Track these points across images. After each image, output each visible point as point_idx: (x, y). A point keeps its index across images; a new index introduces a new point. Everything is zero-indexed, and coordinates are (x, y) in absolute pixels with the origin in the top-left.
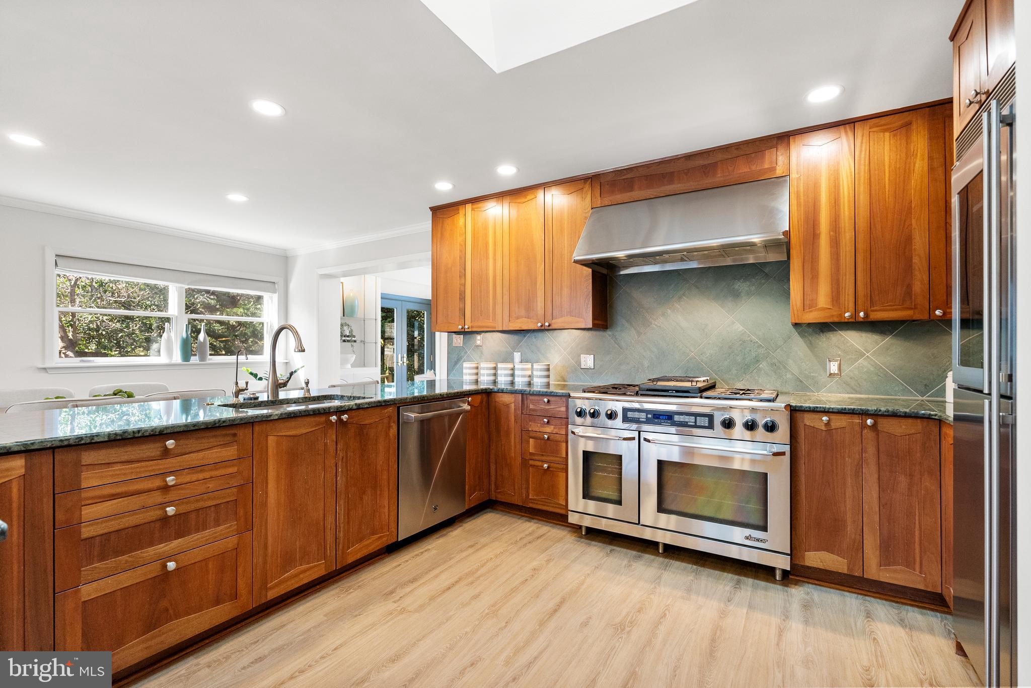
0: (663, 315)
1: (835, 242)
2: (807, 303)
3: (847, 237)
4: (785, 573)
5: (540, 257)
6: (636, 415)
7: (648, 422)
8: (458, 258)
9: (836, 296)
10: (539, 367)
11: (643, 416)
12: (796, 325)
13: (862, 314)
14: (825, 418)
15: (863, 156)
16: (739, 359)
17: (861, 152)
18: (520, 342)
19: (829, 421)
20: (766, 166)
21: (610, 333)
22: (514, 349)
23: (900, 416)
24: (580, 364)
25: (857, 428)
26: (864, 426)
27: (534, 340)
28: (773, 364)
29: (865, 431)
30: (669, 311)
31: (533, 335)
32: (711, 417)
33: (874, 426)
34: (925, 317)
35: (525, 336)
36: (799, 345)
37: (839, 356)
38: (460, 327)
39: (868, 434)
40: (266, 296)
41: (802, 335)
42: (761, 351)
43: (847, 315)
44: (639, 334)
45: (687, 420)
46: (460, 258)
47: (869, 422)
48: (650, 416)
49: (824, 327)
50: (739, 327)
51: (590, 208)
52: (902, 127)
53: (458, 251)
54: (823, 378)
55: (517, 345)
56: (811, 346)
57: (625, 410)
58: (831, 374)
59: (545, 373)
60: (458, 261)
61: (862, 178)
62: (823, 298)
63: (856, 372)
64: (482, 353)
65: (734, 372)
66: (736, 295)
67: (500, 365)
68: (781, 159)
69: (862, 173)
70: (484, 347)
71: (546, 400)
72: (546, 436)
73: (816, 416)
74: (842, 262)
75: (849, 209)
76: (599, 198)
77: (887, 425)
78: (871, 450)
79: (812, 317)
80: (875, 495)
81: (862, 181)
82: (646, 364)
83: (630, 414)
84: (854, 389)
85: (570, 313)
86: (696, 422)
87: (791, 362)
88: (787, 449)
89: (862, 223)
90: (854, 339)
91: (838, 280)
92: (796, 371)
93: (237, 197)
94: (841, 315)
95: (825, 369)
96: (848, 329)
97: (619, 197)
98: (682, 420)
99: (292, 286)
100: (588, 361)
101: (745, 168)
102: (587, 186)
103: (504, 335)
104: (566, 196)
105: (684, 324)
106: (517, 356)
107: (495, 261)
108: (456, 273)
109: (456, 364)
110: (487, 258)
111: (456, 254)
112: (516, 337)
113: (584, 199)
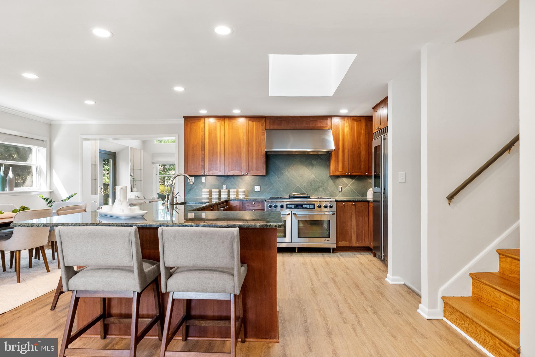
0: (288, 171)
1: (343, 152)
2: (336, 169)
3: (346, 151)
4: (333, 249)
5: (243, 145)
6: (291, 206)
7: (295, 208)
8: (200, 142)
9: (343, 168)
10: (241, 191)
11: (293, 206)
12: (330, 176)
13: (350, 173)
14: (344, 203)
15: (350, 127)
16: (313, 187)
17: (350, 126)
18: (226, 180)
19: (344, 204)
20: (325, 125)
21: (267, 177)
22: (223, 183)
23: (360, 201)
24: (254, 190)
25: (351, 205)
26: (352, 205)
27: (233, 179)
28: (323, 189)
29: (353, 206)
30: (290, 170)
31: (232, 177)
32: (314, 205)
33: (355, 204)
34: (363, 175)
35: (228, 178)
36: (331, 182)
37: (342, 186)
38: (202, 173)
39: (353, 207)
40: (35, 149)
41: (332, 179)
42: (320, 184)
43: (346, 173)
44: (279, 178)
45: (307, 206)
46: (202, 142)
47: (354, 203)
48: (295, 206)
49: (338, 177)
50: (313, 176)
51: (265, 129)
52: (359, 121)
53: (200, 139)
54: (337, 193)
55: (225, 182)
56: (334, 182)
57: (287, 205)
58: (340, 191)
59: (244, 193)
60: (200, 143)
61: (350, 134)
62: (340, 169)
63: (346, 191)
64: (205, 185)
65: (312, 191)
66: (313, 165)
67: (213, 190)
68: (329, 124)
69: (350, 132)
70: (206, 183)
71: (254, 203)
73: (341, 203)
74: (345, 158)
75: (347, 142)
76: (269, 126)
77: (358, 204)
78: (354, 211)
79: (337, 174)
80: (355, 223)
81: (350, 135)
84: (346, 196)
85: (256, 169)
86: (310, 207)
87: (329, 188)
88: (335, 213)
89: (350, 147)
90: (345, 180)
91: (344, 163)
92: (330, 191)
93: (90, 102)
94: (345, 173)
95: (338, 189)
96: (344, 177)
97: (276, 127)
98: (306, 206)
99: (56, 143)
100: (257, 188)
101: (319, 124)
102: (263, 120)
103: (217, 177)
104: (255, 123)
105: (295, 174)
106: (224, 186)
107: (220, 145)
108: (199, 149)
109: (190, 190)
110: (217, 143)
111: (199, 140)
112: (224, 178)
113: (262, 125)
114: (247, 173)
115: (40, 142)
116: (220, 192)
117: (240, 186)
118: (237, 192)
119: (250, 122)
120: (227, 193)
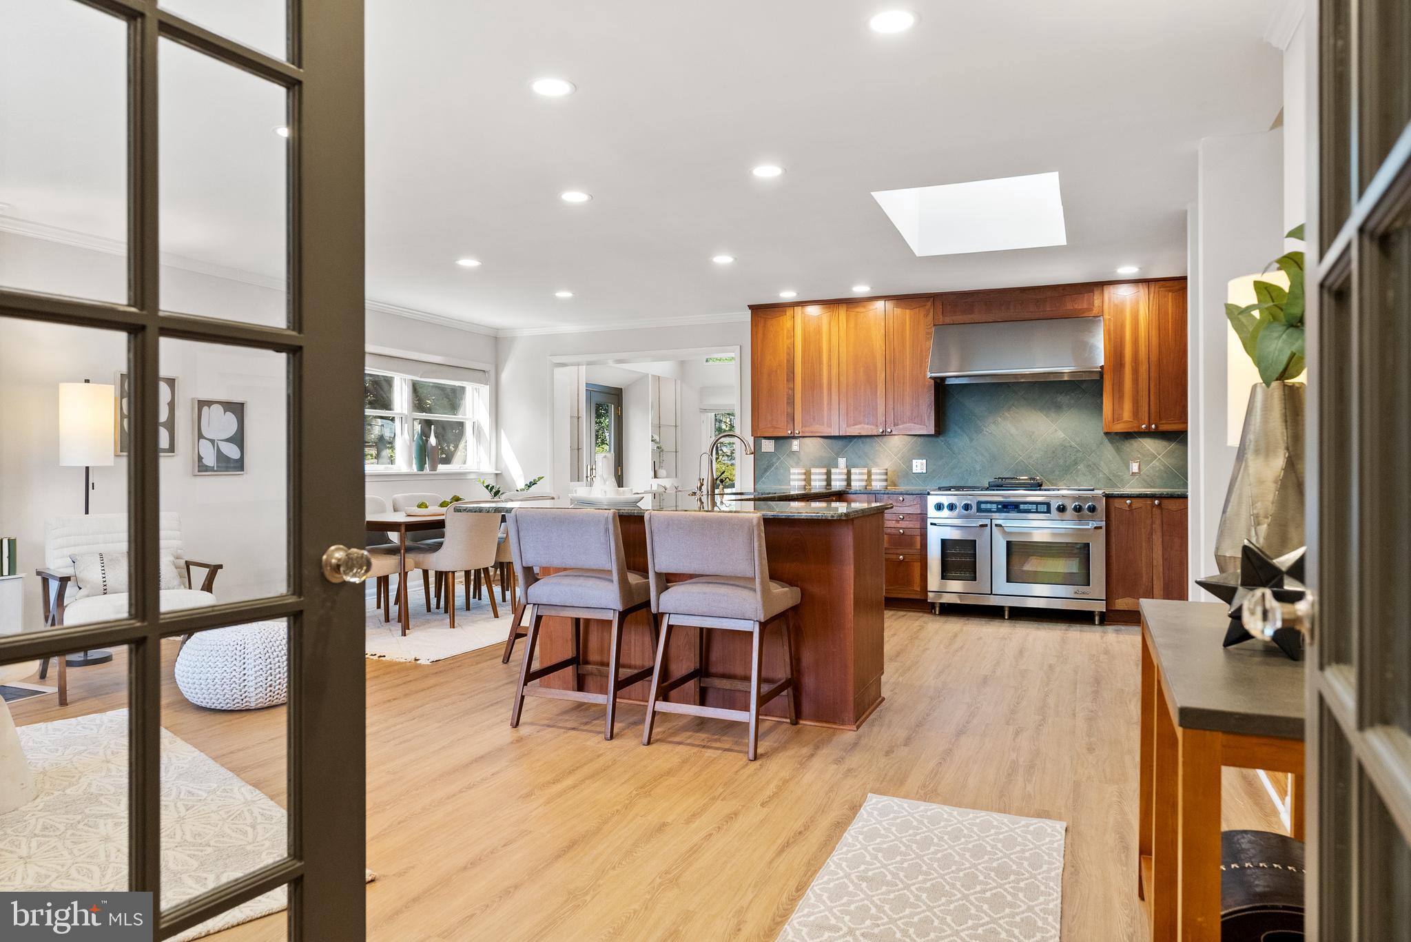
0: (994, 423)
1: (1135, 371)
2: (1116, 417)
3: (1144, 368)
4: (1102, 615)
5: (880, 365)
6: (989, 506)
7: (998, 511)
8: (785, 361)
9: (1136, 412)
10: (878, 471)
11: (994, 507)
12: (1107, 434)
13: (1153, 426)
14: (1128, 502)
15: (1154, 308)
16: (1061, 461)
17: (1153, 305)
18: (847, 446)
19: (1131, 504)
20: (1085, 307)
21: (942, 439)
22: (838, 455)
23: (1175, 497)
24: (911, 469)
25: (1149, 508)
26: (1153, 505)
27: (861, 445)
28: (1089, 466)
29: (1154, 509)
30: (1000, 420)
31: (860, 441)
32: (1048, 505)
33: (1160, 504)
35: (851, 441)
36: (1108, 450)
37: (1139, 458)
38: (790, 432)
39: (1156, 511)
40: (470, 388)
41: (1111, 441)
42: (1080, 455)
43: (1144, 426)
44: (971, 440)
45: (1030, 508)
46: (788, 361)
47: (1156, 502)
48: (1000, 506)
49: (1128, 436)
50: (1061, 435)
51: (932, 325)
52: (1179, 290)
53: (785, 355)
54: (1127, 477)
55: (842, 451)
56: (1118, 450)
57: (979, 503)
58: (1133, 473)
59: (884, 477)
60: (785, 365)
61: (1154, 324)
62: (1127, 414)
63: (1151, 471)
64: (799, 459)
65: (1057, 473)
66: (1058, 407)
68: (1097, 302)
69: (1154, 321)
70: (802, 453)
71: (901, 499)
72: (901, 531)
73: (1122, 500)
74: (1140, 386)
75: (1145, 346)
76: (941, 316)
77: (1166, 503)
78: (1158, 522)
79: (1119, 428)
80: (1160, 552)
81: (1154, 327)
82: (978, 467)
83: (983, 506)
84: (1148, 484)
85: (912, 420)
86: (1037, 509)
87: (1102, 463)
88: (1103, 524)
89: (1154, 358)
90: (1149, 445)
91: (1137, 400)
92: (1106, 471)
94: (1140, 427)
95: (1128, 469)
96: (1145, 437)
97: (959, 318)
98: (1026, 508)
99: (505, 376)
100: (919, 466)
101: (1070, 306)
102: (929, 304)
103: (826, 440)
104: (908, 311)
105: (1013, 431)
106: (842, 462)
107: (830, 366)
108: (783, 376)
109: (766, 470)
110: (821, 363)
111: (783, 357)
112: (840, 443)
113: (926, 315)
114: (889, 430)
115: (479, 374)
116: (829, 474)
117: (877, 460)
118: (869, 474)
119: (898, 311)
120: (845, 477)
